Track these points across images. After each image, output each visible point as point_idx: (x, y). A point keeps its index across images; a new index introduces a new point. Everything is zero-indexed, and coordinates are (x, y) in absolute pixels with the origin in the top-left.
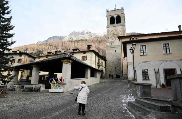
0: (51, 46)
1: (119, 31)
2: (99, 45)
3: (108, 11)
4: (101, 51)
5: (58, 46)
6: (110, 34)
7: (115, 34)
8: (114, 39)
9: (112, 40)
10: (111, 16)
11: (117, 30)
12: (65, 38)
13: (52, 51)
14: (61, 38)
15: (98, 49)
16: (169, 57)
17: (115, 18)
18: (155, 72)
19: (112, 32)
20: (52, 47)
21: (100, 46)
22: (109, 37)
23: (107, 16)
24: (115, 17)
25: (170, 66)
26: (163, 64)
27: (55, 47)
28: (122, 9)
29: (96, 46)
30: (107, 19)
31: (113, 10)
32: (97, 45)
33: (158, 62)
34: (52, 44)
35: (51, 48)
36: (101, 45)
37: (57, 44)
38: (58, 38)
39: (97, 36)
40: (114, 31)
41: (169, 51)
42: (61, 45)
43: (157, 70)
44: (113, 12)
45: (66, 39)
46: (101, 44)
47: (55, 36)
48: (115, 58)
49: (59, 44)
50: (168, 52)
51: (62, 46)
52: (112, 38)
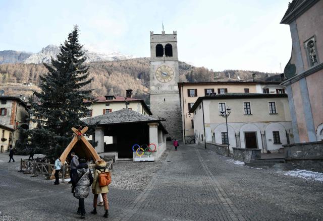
0: (6, 73)
1: (169, 69)
2: (108, 78)
3: (152, 35)
4: (112, 89)
5: (22, 75)
6: (156, 73)
7: (164, 73)
8: (163, 81)
9: (159, 82)
10: (157, 44)
11: (167, 67)
12: (31, 57)
13: (9, 83)
14: (22, 56)
15: (106, 86)
16: (250, 118)
17: (164, 47)
18: (236, 136)
19: (159, 69)
20: (7, 75)
21: (110, 80)
22: (155, 77)
23: (151, 43)
24: (164, 45)
25: (250, 128)
26: (244, 126)
27: (14, 75)
28: (175, 34)
29: (102, 79)
30: (151, 47)
31: (161, 33)
32: (104, 77)
33: (239, 124)
34: (7, 69)
35: (5, 77)
36: (111, 78)
37: (19, 70)
38: (14, 55)
39: (99, 58)
40: (163, 67)
41: (250, 111)
42: (29, 72)
43: (237, 133)
44: (160, 37)
45: (34, 60)
46: (111, 75)
47: (8, 51)
48: (164, 110)
49: (23, 71)
50: (249, 113)
51: (31, 75)
52: (159, 79)
